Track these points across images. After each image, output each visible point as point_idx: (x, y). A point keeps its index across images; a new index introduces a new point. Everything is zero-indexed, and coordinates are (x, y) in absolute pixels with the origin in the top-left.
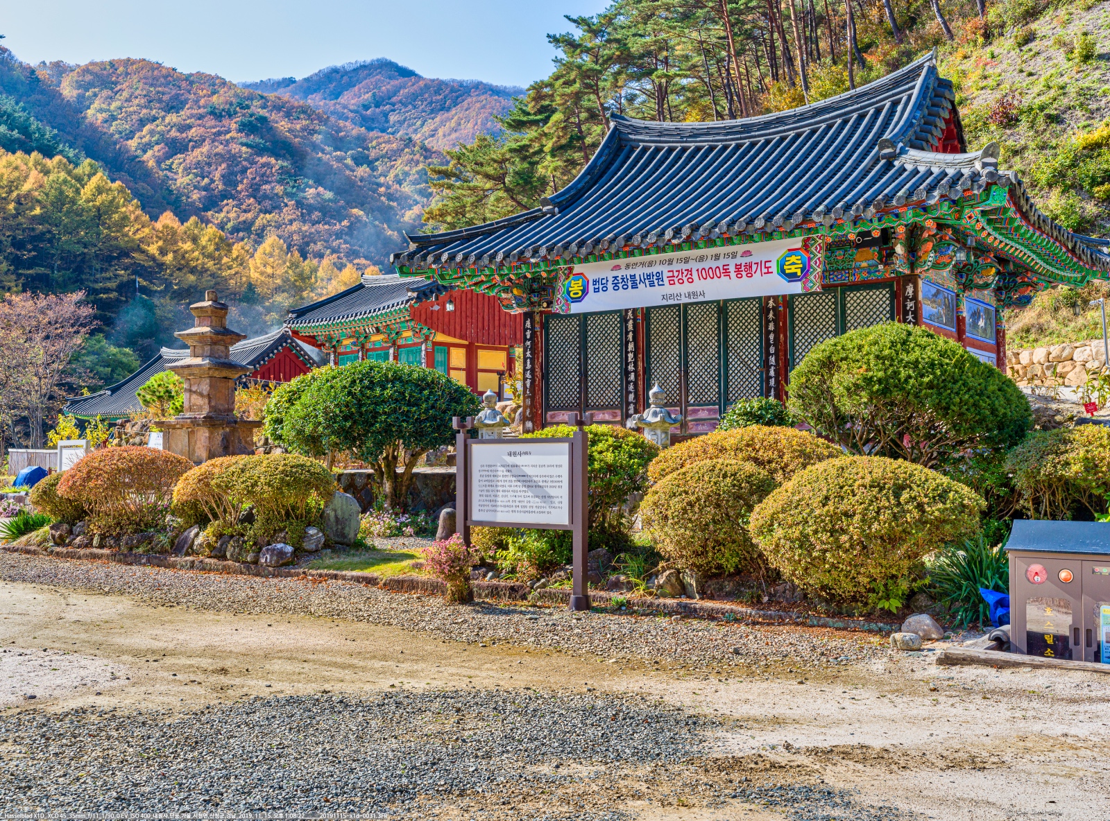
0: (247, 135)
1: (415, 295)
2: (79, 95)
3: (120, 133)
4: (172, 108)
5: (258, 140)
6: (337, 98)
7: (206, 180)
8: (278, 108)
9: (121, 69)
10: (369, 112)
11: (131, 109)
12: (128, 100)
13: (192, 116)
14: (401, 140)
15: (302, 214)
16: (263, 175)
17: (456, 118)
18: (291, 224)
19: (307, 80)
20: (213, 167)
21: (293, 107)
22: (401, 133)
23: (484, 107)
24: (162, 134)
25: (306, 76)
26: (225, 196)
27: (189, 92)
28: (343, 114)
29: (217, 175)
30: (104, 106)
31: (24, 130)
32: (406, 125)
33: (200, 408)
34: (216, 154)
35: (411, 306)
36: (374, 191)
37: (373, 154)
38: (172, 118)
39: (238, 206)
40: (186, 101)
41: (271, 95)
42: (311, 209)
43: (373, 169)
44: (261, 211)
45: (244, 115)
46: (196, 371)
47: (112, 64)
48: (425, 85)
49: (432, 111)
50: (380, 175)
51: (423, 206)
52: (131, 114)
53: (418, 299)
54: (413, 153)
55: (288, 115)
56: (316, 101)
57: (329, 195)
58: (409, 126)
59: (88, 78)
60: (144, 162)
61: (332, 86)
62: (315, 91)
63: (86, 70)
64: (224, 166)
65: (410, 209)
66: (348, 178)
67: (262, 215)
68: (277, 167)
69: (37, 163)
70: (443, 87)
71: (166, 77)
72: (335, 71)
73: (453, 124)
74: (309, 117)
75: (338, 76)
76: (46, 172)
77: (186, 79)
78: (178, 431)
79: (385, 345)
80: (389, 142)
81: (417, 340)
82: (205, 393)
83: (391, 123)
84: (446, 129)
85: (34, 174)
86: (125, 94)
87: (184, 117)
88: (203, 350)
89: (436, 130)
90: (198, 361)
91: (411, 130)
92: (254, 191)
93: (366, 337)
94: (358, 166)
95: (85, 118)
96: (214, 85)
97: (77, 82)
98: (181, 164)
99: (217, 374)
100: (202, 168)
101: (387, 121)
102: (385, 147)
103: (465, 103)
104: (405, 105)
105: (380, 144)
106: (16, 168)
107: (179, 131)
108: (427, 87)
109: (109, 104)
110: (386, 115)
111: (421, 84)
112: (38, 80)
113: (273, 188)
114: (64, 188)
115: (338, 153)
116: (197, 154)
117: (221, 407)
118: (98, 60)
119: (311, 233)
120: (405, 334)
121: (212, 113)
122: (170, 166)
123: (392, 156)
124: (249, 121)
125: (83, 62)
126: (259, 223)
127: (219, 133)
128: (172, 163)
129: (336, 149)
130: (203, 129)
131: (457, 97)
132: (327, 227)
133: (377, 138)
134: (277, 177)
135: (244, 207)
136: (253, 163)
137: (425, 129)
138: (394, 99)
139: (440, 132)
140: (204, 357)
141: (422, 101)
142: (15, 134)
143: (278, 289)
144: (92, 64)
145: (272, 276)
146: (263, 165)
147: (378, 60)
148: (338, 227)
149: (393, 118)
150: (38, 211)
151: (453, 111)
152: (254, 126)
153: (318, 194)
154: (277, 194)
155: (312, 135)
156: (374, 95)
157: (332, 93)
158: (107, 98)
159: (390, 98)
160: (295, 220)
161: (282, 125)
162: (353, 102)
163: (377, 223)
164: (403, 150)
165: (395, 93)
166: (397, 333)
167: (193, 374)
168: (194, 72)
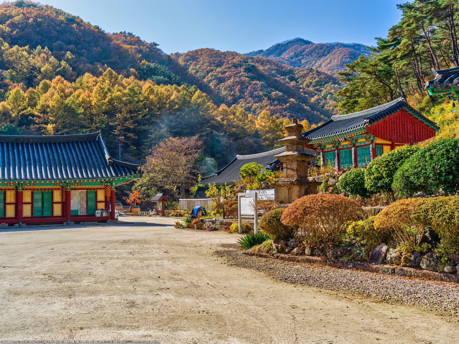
0: (248, 73)
1: (368, 120)
2: (185, 64)
3: (200, 77)
4: (219, 65)
5: (252, 75)
6: (280, 56)
7: (233, 92)
8: (258, 62)
9: (200, 53)
10: (293, 60)
11: (204, 67)
12: (203, 64)
13: (226, 68)
14: (308, 69)
15: (270, 102)
16: (254, 89)
17: (329, 58)
18: (266, 107)
19: (267, 50)
20: (235, 87)
21: (264, 61)
22: (307, 67)
23: (341, 53)
24: (215, 76)
25: (267, 48)
26: (240, 98)
27: (225, 59)
28: (283, 62)
29: (237, 90)
30: (194, 67)
31: (169, 77)
32: (308, 63)
33: (293, 176)
34: (236, 82)
35: (367, 126)
36: (298, 91)
37: (297, 76)
38: (219, 69)
39: (245, 101)
40: (224, 62)
41: (255, 57)
42: (274, 100)
43: (297, 82)
44: (254, 102)
45: (246, 65)
46: (290, 158)
47: (196, 51)
48: (316, 46)
49: (319, 57)
50: (300, 85)
51: (319, 96)
52: (204, 70)
53: (370, 122)
54: (313, 74)
55: (262, 64)
56: (271, 58)
57: (280, 94)
58: (310, 64)
59: (188, 57)
60: (210, 87)
61: (278, 51)
62: (271, 54)
63: (187, 55)
64: (239, 86)
65: (313, 97)
66: (288, 86)
67: (255, 104)
68: (260, 85)
69: (175, 89)
70: (323, 46)
71: (216, 54)
72: (279, 45)
73: (328, 61)
74: (270, 64)
75: (280, 47)
76: (179, 92)
77: (223, 54)
78: (283, 188)
79: (349, 146)
80: (303, 71)
81: (367, 143)
82: (295, 169)
83: (302, 63)
84: (325, 63)
85: (175, 92)
86: (201, 62)
87: (223, 69)
88: (293, 147)
89: (321, 64)
90: (291, 153)
91: (311, 65)
92: (251, 95)
93: (339, 143)
94: (291, 81)
95: (188, 72)
96: (233, 55)
97: (184, 59)
98: (223, 87)
99: (300, 159)
100: (231, 88)
101: (301, 63)
102: (301, 73)
103: (333, 52)
104: (308, 55)
105: (299, 72)
106: (169, 91)
107: (222, 74)
108: (317, 47)
109: (196, 67)
110: (300, 60)
111: (314, 46)
112: (171, 59)
113: (258, 93)
114: (186, 97)
115: (283, 77)
116: (229, 82)
117: (302, 176)
118: (191, 50)
119: (274, 110)
120: (360, 141)
121: (234, 66)
122: (219, 88)
123: (305, 76)
124: (248, 68)
125: (186, 52)
126: (254, 107)
127: (237, 73)
128: (220, 87)
129: (282, 76)
130: (230, 72)
131: (329, 50)
132: (280, 107)
133: (298, 69)
134: (260, 88)
135: (247, 101)
136: (250, 84)
137: (317, 64)
138: (303, 54)
139: (323, 65)
140: (294, 151)
141: (315, 53)
142: (166, 79)
143: (267, 132)
144: (189, 52)
145: (265, 127)
146: (254, 84)
147: (296, 39)
148: (285, 106)
149: (303, 61)
150: (177, 107)
151: (328, 56)
152: (250, 69)
153: (276, 94)
154: (260, 95)
155: (272, 71)
156: (295, 53)
157: (278, 54)
158: (195, 64)
159: (301, 53)
160: (268, 105)
161: (261, 68)
162: (286, 56)
163: (300, 103)
164: (309, 73)
165: (304, 51)
166: (356, 140)
167: (288, 160)
168: (226, 51)
